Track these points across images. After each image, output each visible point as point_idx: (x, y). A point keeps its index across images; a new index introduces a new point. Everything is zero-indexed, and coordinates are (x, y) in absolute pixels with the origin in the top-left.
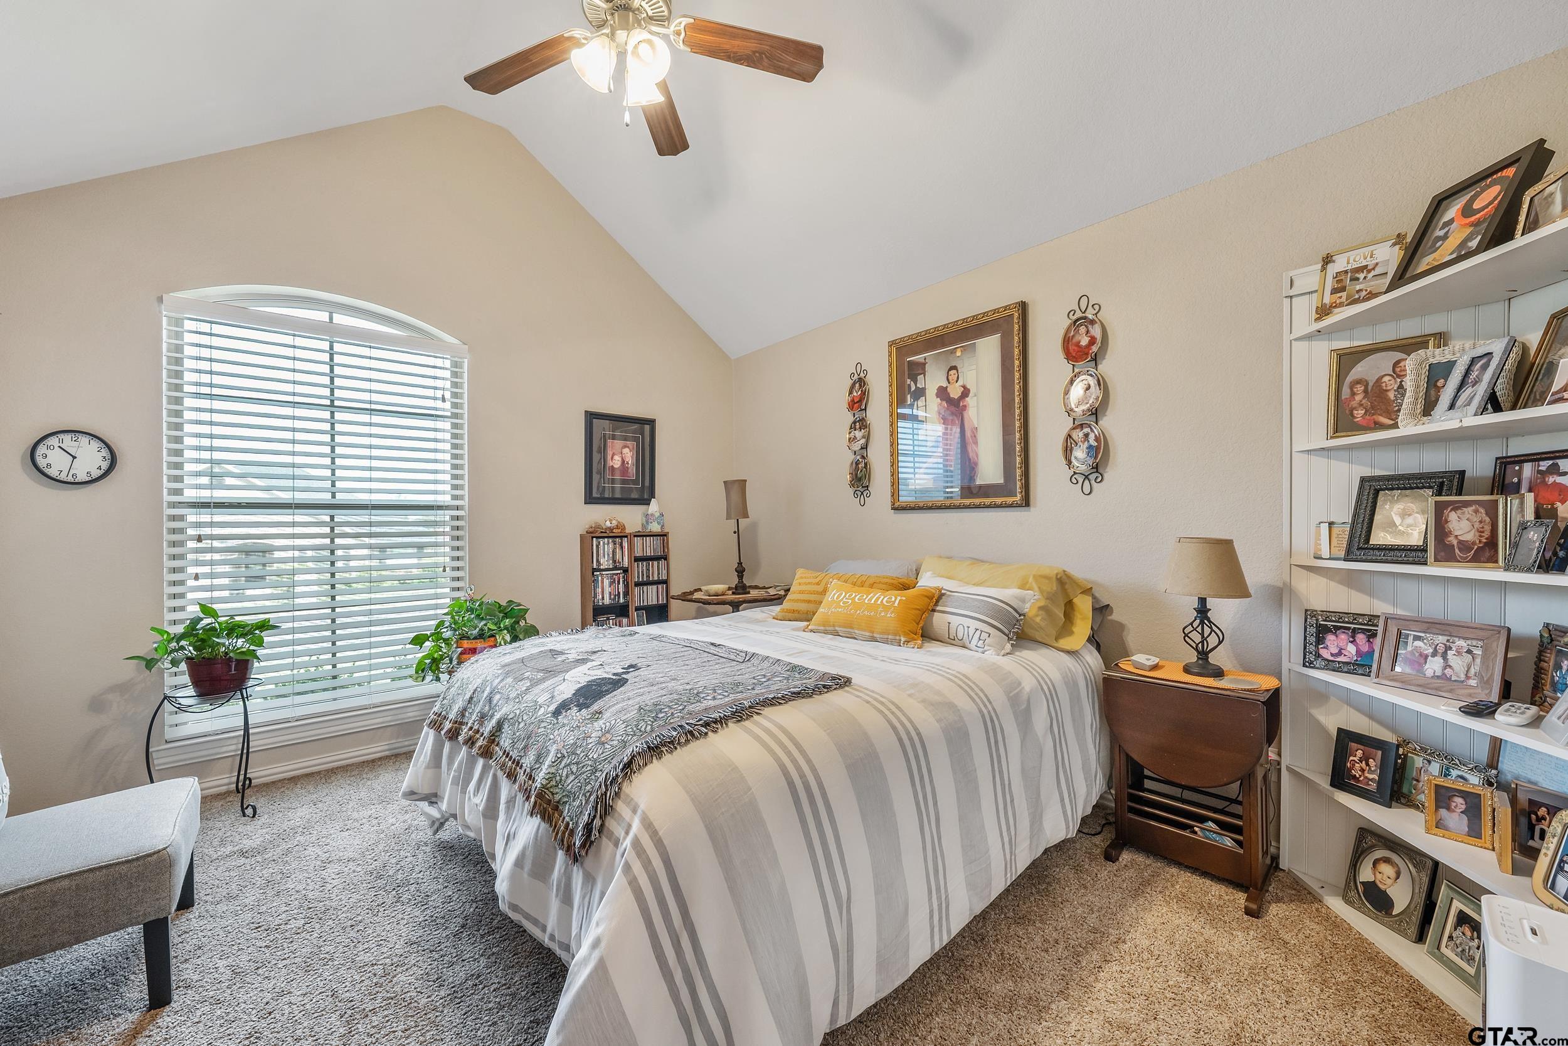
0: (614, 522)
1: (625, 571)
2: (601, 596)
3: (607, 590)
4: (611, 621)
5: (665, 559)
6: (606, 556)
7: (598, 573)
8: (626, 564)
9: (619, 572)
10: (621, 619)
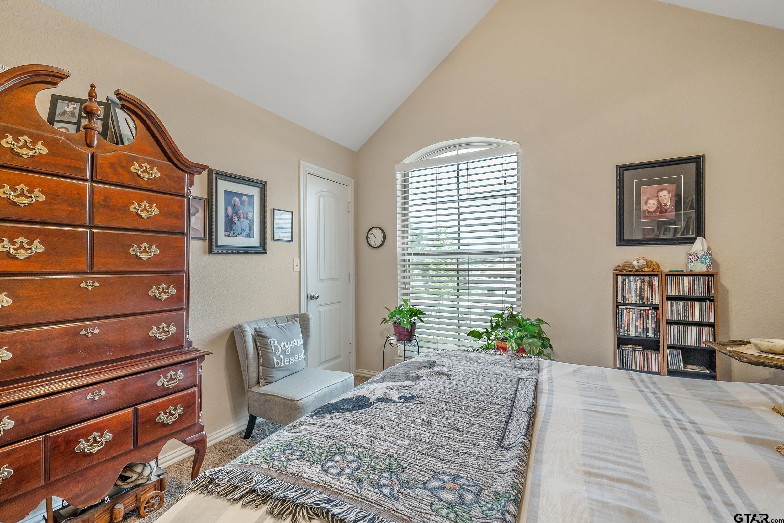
0: (641, 261)
1: (656, 308)
2: (626, 328)
3: (634, 323)
4: (637, 352)
5: (712, 300)
6: (633, 293)
7: (624, 307)
8: (656, 300)
9: (648, 308)
10: (649, 352)
